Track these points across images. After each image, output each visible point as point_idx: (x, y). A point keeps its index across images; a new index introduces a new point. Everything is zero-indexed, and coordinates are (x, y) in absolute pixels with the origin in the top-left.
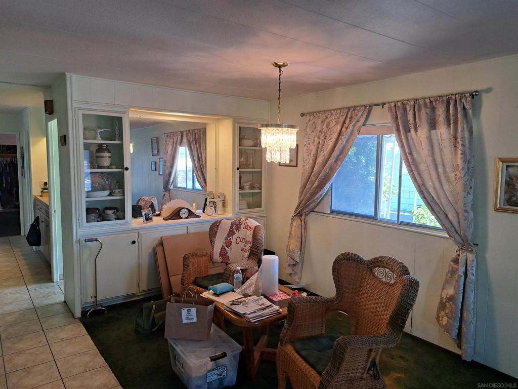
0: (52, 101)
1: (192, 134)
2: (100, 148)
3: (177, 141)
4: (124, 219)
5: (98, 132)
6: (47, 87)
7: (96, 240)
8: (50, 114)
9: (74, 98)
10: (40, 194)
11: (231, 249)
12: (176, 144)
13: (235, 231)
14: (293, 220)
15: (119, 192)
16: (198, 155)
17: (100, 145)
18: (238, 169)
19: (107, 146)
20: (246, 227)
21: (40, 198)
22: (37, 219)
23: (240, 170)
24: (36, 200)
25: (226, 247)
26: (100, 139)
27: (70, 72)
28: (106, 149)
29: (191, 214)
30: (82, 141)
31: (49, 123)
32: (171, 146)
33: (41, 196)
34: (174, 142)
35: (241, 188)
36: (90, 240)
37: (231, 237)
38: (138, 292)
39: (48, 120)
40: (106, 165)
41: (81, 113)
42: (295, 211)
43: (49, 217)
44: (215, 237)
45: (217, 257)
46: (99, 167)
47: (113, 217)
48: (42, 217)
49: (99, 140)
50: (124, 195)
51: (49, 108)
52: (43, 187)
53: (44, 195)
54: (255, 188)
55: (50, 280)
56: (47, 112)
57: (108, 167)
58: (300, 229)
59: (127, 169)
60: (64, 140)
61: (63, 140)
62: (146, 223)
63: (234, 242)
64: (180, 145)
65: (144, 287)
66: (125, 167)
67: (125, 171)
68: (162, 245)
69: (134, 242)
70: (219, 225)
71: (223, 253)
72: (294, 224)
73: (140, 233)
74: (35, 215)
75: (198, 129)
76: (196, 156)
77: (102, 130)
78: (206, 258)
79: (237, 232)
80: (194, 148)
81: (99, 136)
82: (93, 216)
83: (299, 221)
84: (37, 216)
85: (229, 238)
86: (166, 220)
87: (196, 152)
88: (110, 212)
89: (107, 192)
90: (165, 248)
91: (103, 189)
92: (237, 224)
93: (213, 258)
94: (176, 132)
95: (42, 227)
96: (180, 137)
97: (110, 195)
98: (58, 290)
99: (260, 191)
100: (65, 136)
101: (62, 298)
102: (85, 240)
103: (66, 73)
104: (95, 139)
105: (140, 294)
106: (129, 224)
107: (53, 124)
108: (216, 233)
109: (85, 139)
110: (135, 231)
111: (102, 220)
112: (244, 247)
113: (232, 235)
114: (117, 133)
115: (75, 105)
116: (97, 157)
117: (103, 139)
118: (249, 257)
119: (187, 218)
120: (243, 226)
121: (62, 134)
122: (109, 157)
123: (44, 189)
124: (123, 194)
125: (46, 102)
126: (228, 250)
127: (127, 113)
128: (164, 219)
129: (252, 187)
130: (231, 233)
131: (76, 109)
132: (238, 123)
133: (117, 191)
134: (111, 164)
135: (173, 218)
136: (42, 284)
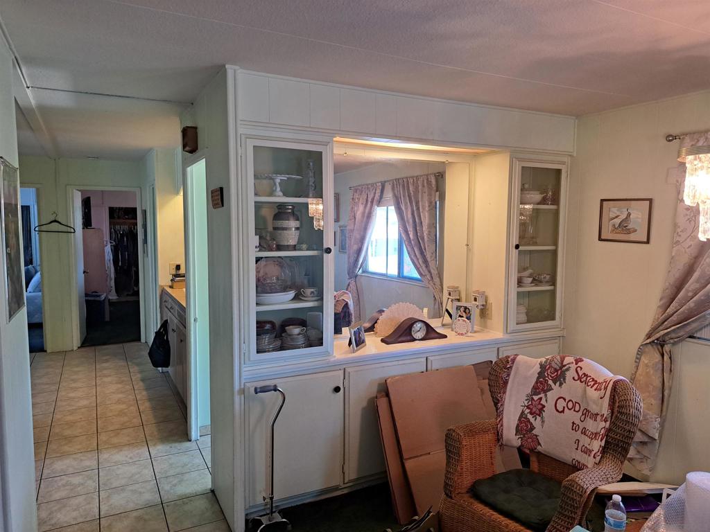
0: (195, 128)
1: (403, 186)
2: (281, 212)
3: (373, 199)
4: (321, 344)
5: (278, 181)
6: (186, 104)
7: (275, 389)
8: (191, 152)
9: (240, 117)
10: (170, 283)
11: (543, 422)
12: (372, 202)
13: (550, 382)
14: (640, 352)
15: (312, 292)
16: (414, 221)
17: (281, 206)
18: (517, 247)
19: (294, 207)
20: (580, 378)
21: (169, 290)
22: (165, 325)
23: (521, 248)
24: (163, 293)
25: (530, 416)
26: (281, 194)
27: (234, 63)
28: (293, 213)
29: (431, 333)
30: (252, 199)
31: (189, 169)
32: (361, 208)
33: (171, 287)
34: (367, 200)
35: (520, 282)
36: (264, 390)
37: (542, 395)
38: (342, 484)
39: (186, 163)
40: (291, 244)
41: (250, 144)
42: (649, 336)
43: (185, 328)
44: (504, 393)
45: (510, 434)
46: (279, 248)
47: (301, 340)
48: (174, 322)
49: (279, 196)
50: (322, 299)
51: (191, 141)
52: (174, 273)
53: (175, 284)
54: (541, 282)
55: (186, 436)
56: (187, 148)
57: (294, 248)
58: (660, 372)
59: (328, 251)
60: (220, 197)
61: (218, 197)
62: (357, 350)
63: (549, 407)
64: (379, 203)
65: (352, 474)
66: (325, 246)
67: (325, 255)
68: (387, 395)
69: (337, 389)
70: (511, 367)
71: (524, 427)
72: (644, 360)
73: (347, 370)
74: (162, 318)
75: (412, 177)
76: (411, 221)
77: (284, 178)
78: (490, 436)
79: (556, 387)
80: (406, 209)
81: (278, 189)
82: (266, 339)
83: (657, 357)
84: (165, 319)
85: (536, 398)
86: (387, 343)
87: (410, 216)
88: (296, 330)
89: (292, 294)
90: (393, 401)
91: (285, 289)
92: (556, 370)
93: (502, 435)
94: (372, 185)
95: (172, 338)
96: (378, 191)
97: (297, 298)
98: (199, 460)
99: (552, 288)
100: (221, 189)
101: (206, 482)
102: (256, 389)
103: (227, 66)
104: (271, 194)
105: (346, 485)
106: (329, 353)
107: (198, 171)
108: (506, 383)
109: (256, 194)
110: (338, 368)
111: (282, 348)
112: (578, 422)
113: (545, 392)
114: (311, 183)
115: (241, 131)
116: (275, 229)
117: (286, 194)
118: (604, 450)
119: (423, 339)
120: (570, 374)
121: (216, 186)
122: (297, 229)
123: (176, 276)
124: (320, 297)
125: (185, 131)
126: (536, 423)
127: (330, 144)
128: (383, 341)
129: (536, 281)
130: (541, 386)
131: (243, 137)
132: (520, 160)
133: (309, 291)
134: (300, 241)
135: (400, 340)
136: (173, 445)
